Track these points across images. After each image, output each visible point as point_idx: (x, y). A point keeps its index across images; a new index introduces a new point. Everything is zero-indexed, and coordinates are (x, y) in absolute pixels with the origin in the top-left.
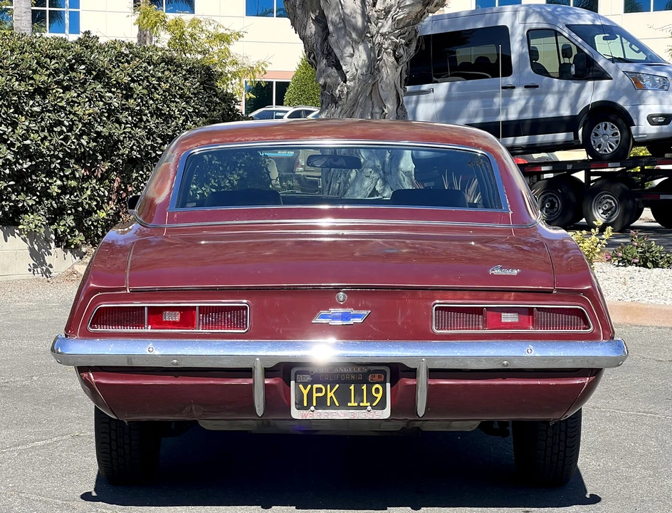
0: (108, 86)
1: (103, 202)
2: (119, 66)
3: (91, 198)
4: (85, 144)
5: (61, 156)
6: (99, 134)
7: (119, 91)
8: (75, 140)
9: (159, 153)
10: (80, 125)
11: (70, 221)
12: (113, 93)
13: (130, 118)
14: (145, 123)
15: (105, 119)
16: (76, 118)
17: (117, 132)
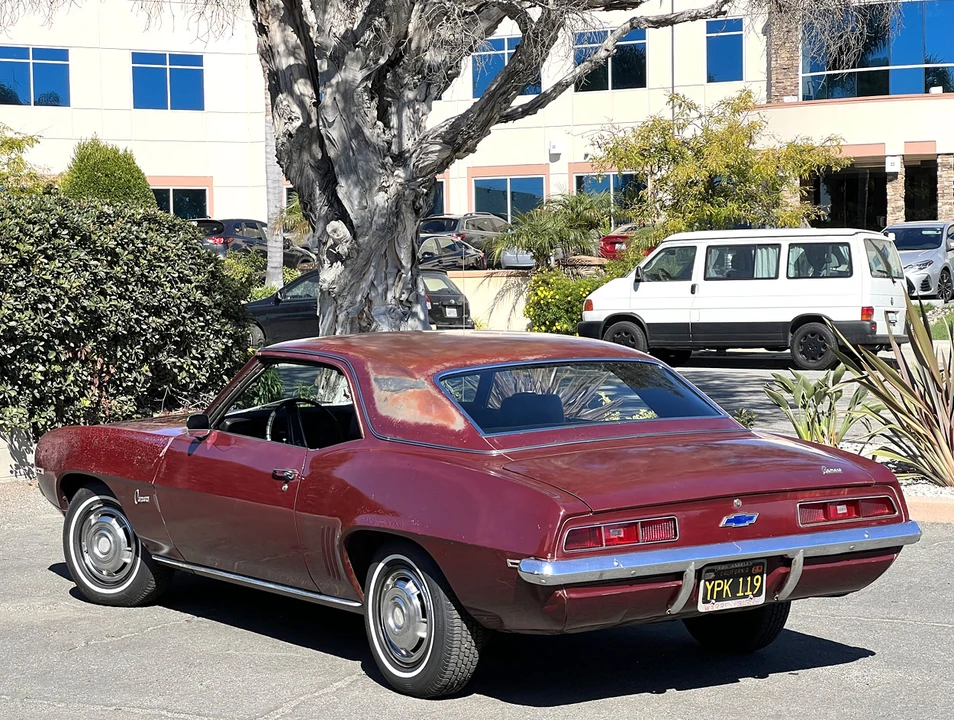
0: (94, 253)
1: (85, 388)
2: (101, 229)
3: (75, 383)
4: (71, 321)
5: (46, 338)
6: (84, 308)
7: (103, 257)
8: (61, 319)
9: (144, 327)
10: (67, 301)
11: (51, 412)
12: (98, 260)
13: (115, 288)
14: (131, 293)
15: (90, 291)
16: (62, 293)
17: (104, 305)
